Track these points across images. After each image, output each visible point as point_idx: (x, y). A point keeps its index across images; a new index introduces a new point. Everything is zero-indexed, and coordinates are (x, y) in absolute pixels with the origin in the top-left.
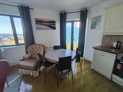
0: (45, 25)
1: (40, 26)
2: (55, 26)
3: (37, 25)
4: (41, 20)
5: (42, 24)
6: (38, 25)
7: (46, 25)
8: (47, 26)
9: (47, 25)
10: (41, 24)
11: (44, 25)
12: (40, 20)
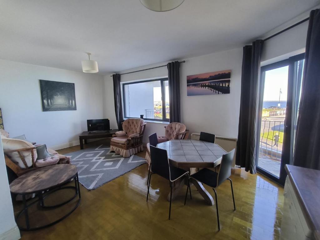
0: (204, 86)
1: (194, 89)
2: (227, 84)
3: (188, 87)
4: (196, 77)
5: (198, 84)
6: (191, 86)
7: (206, 86)
8: (207, 88)
9: (207, 84)
10: (195, 85)
11: (202, 86)
12: (194, 77)
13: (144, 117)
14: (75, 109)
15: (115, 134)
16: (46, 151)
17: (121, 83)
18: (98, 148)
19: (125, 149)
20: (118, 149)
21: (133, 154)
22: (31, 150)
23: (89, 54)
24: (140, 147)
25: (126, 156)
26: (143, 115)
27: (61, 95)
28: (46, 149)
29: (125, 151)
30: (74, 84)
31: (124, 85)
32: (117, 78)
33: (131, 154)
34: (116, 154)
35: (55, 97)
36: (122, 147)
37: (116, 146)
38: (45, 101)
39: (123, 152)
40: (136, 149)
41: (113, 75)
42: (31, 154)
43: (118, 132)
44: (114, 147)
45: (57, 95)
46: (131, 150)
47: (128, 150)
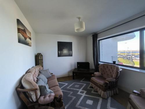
13: (116, 63)
14: (72, 56)
15: (93, 74)
16: (46, 90)
17: (98, 39)
18: (82, 80)
19: (103, 91)
20: (96, 87)
21: (110, 96)
22: (35, 90)
23: (79, 18)
24: (115, 90)
25: (104, 97)
26: (116, 62)
27: (66, 48)
28: (46, 89)
29: (102, 92)
30: (72, 42)
31: (99, 40)
32: (95, 36)
33: (108, 96)
34: (94, 91)
35: (63, 50)
36: (100, 88)
37: (95, 84)
38: (59, 52)
39: (101, 92)
40: (113, 91)
41: (93, 35)
42: (35, 94)
43: (96, 73)
44: (93, 84)
45: (64, 49)
46: (108, 92)
47: (106, 92)
